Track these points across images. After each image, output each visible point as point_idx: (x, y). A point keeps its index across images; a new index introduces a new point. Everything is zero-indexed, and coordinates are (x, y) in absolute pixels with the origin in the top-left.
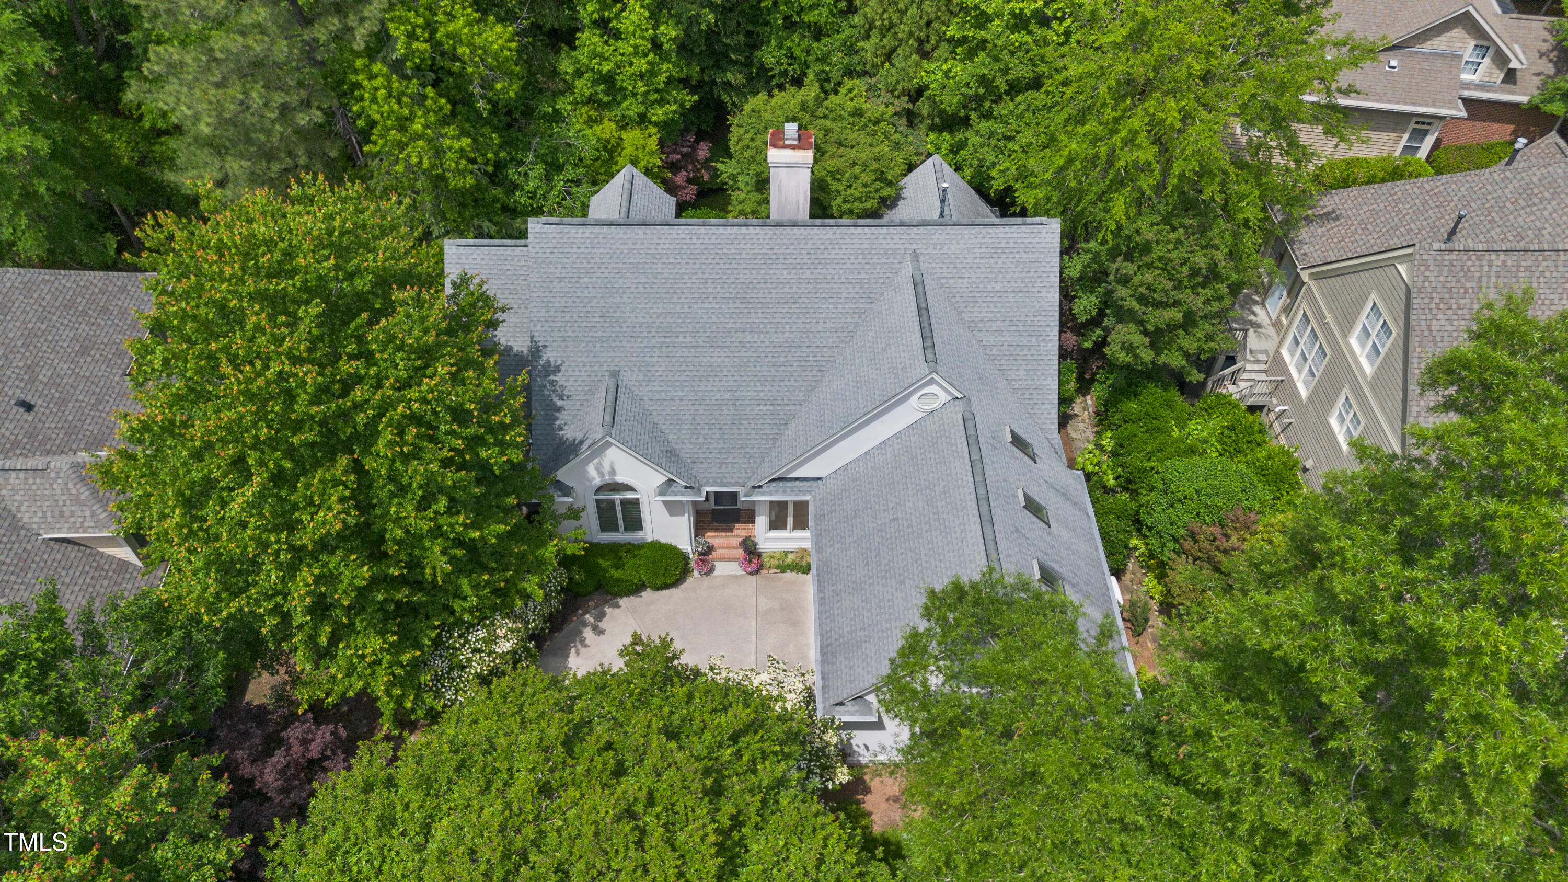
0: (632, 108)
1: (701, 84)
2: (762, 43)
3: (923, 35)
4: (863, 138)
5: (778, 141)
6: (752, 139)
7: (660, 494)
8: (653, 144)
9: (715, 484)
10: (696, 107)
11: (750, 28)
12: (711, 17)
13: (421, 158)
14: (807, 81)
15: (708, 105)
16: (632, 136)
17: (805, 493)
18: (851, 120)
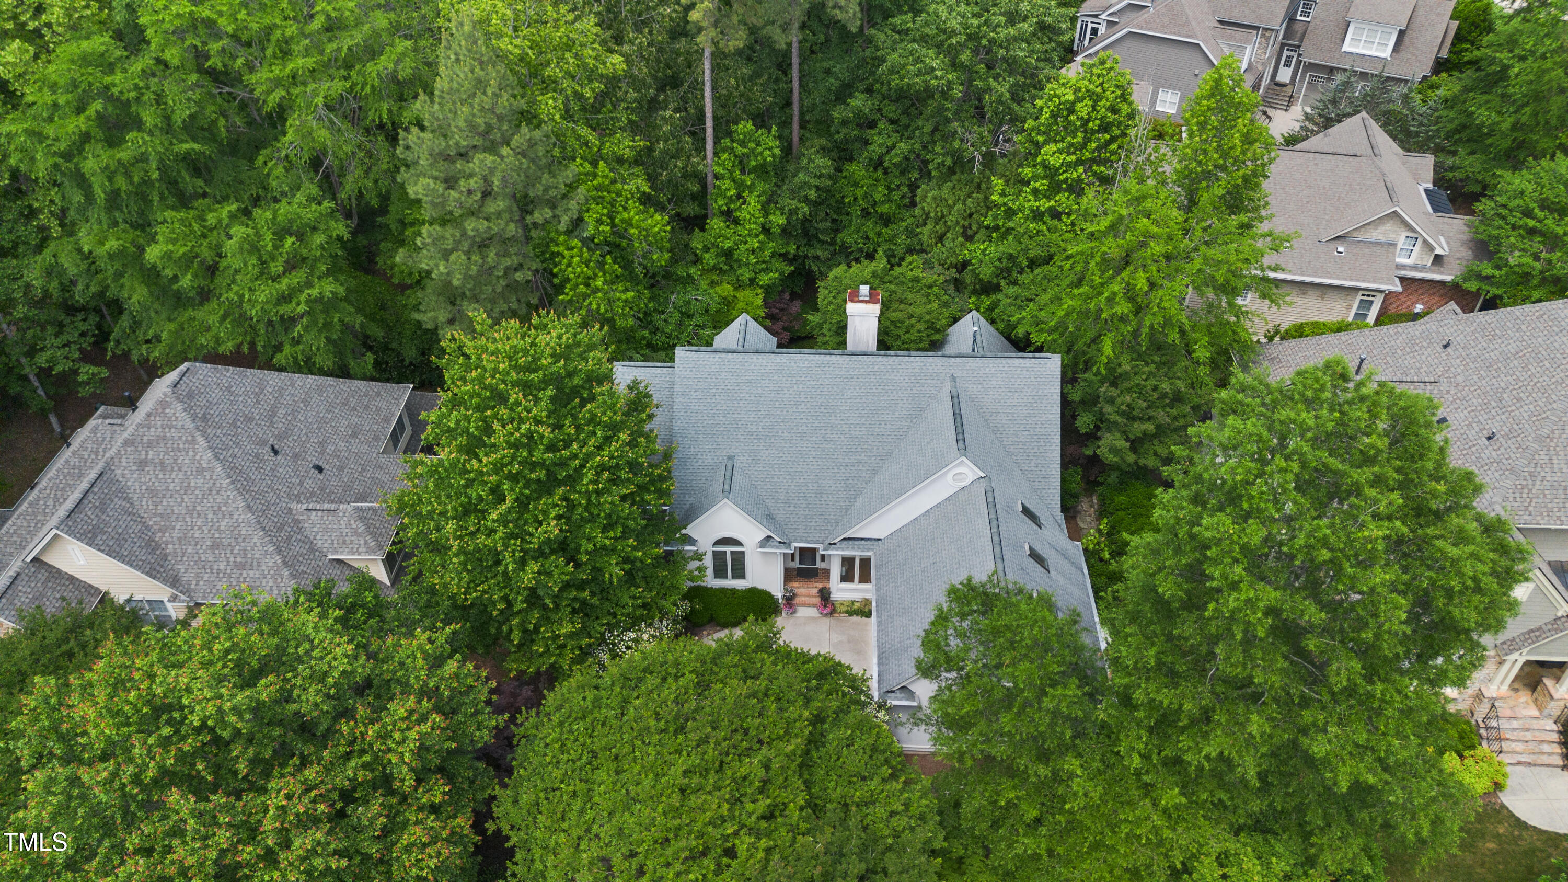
0: (745, 274)
1: (796, 257)
2: (844, 227)
3: (966, 224)
4: (920, 298)
5: (855, 297)
6: (834, 297)
7: (761, 547)
8: (759, 301)
9: (802, 541)
10: (792, 274)
11: (835, 217)
12: (806, 209)
13: (599, 305)
14: (877, 256)
15: (800, 274)
16: (745, 295)
17: (868, 550)
18: (910, 285)
